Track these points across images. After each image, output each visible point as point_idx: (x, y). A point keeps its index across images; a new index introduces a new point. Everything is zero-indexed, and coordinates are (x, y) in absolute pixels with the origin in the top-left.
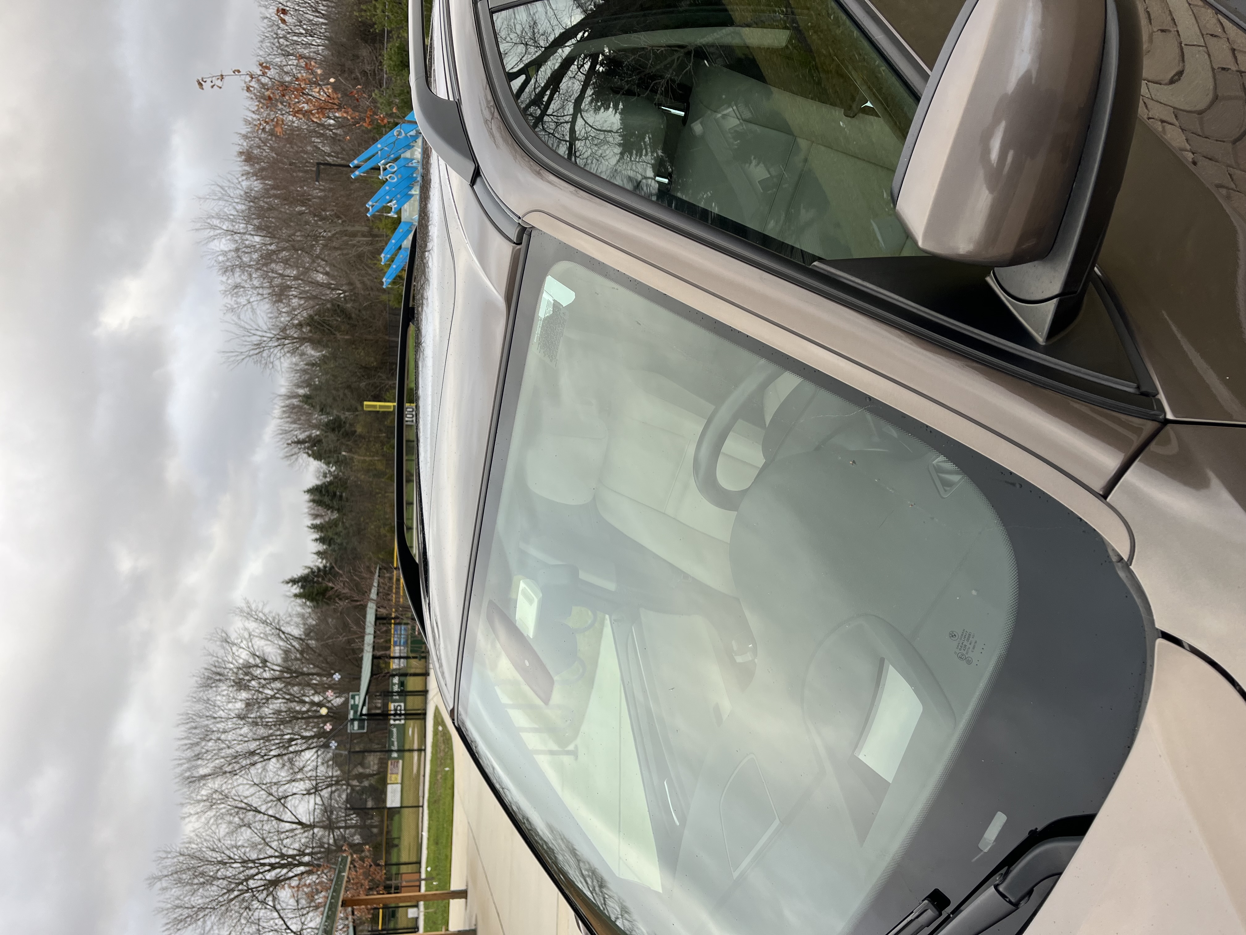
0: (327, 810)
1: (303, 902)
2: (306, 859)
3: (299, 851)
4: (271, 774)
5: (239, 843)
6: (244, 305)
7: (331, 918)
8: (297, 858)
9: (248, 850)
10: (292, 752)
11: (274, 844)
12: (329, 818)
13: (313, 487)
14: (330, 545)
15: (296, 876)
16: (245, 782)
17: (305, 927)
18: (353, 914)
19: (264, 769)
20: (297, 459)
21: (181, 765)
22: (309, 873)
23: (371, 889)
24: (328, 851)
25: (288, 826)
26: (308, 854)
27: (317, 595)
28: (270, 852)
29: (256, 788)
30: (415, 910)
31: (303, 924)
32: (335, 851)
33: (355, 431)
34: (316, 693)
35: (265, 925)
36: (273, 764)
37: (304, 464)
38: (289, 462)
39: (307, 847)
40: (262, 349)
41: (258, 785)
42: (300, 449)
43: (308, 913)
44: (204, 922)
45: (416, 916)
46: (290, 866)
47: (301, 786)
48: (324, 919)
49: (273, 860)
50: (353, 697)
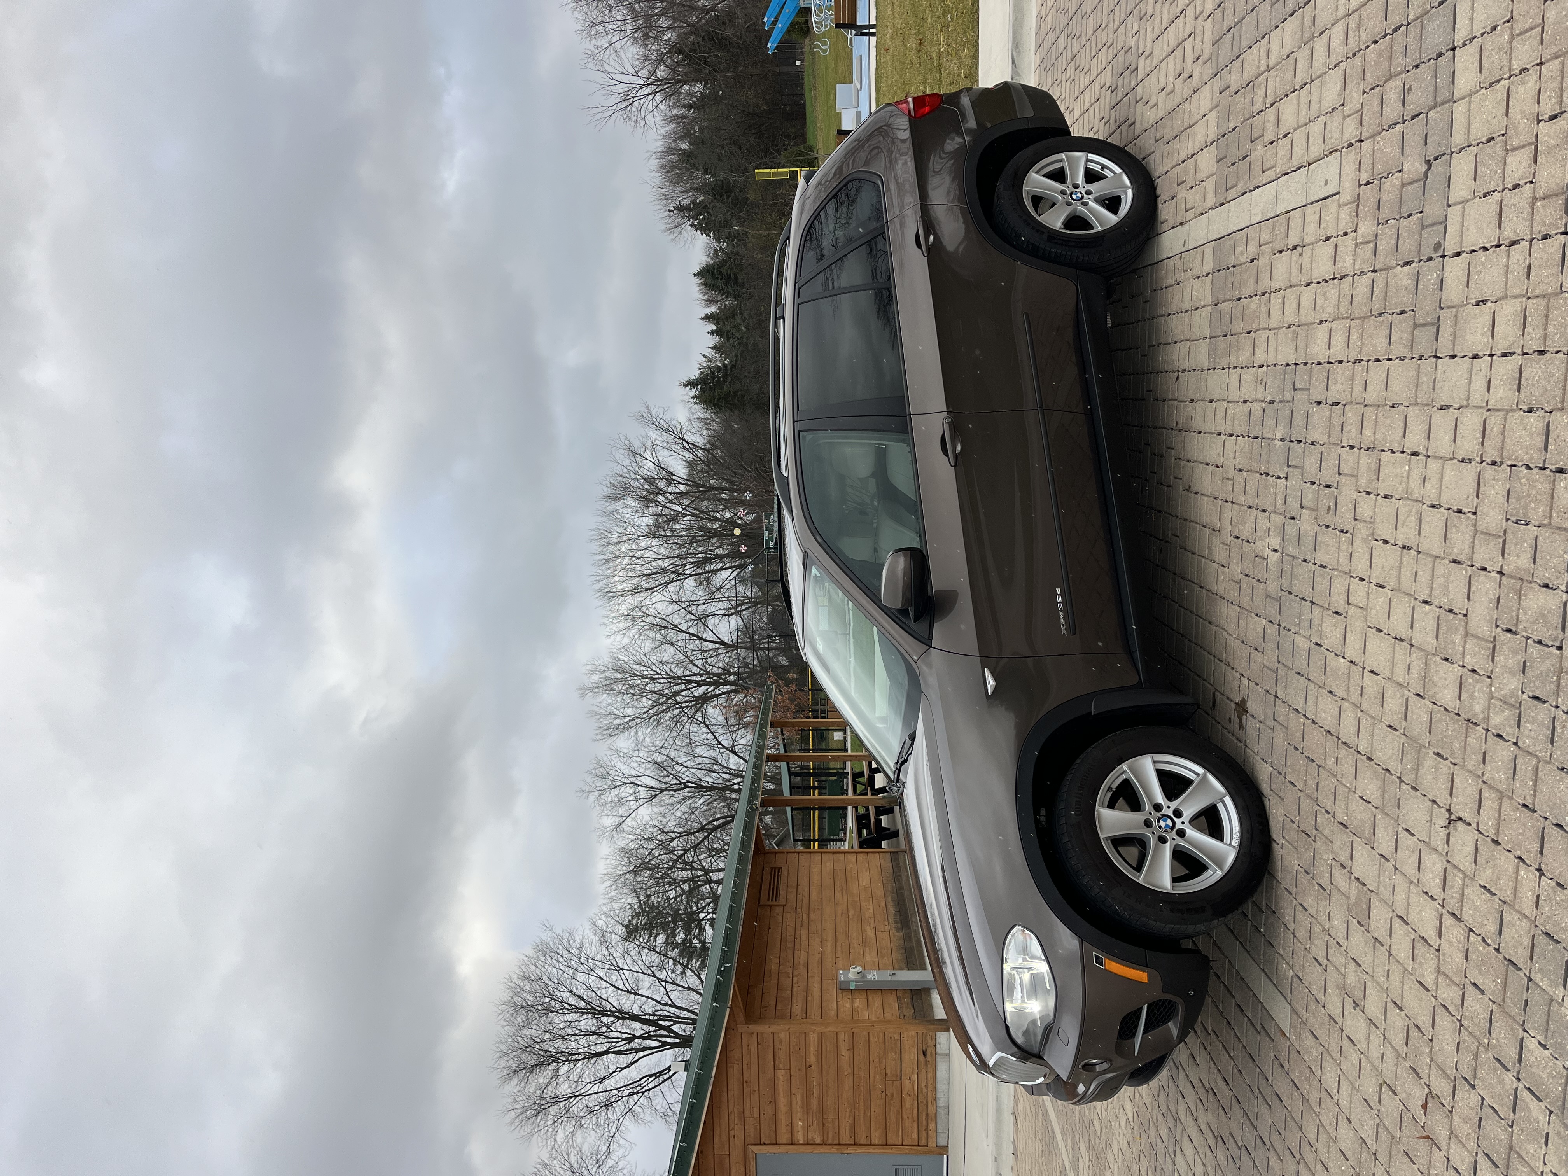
0: (747, 631)
1: (732, 721)
2: (732, 678)
3: (724, 669)
4: (689, 594)
5: (664, 660)
6: (606, 48)
7: (762, 736)
8: (723, 677)
9: (673, 666)
10: (708, 572)
11: (699, 663)
12: (753, 640)
13: (704, 268)
14: (728, 338)
15: (723, 693)
16: (663, 598)
17: (736, 743)
18: (782, 734)
19: (681, 587)
20: (680, 232)
21: (599, 581)
22: (736, 692)
23: (798, 712)
24: (754, 672)
25: (711, 646)
26: (734, 674)
27: (718, 400)
28: (695, 670)
29: (676, 607)
30: (840, 733)
31: (734, 740)
32: (760, 672)
33: (747, 199)
34: (726, 508)
35: (696, 739)
36: (690, 583)
37: (690, 239)
38: (672, 236)
39: (731, 666)
40: (631, 101)
41: (676, 602)
42: (683, 217)
43: (738, 730)
44: (636, 732)
45: (842, 738)
46: (717, 684)
47: (717, 607)
48: (756, 737)
49: (699, 678)
50: (767, 517)
